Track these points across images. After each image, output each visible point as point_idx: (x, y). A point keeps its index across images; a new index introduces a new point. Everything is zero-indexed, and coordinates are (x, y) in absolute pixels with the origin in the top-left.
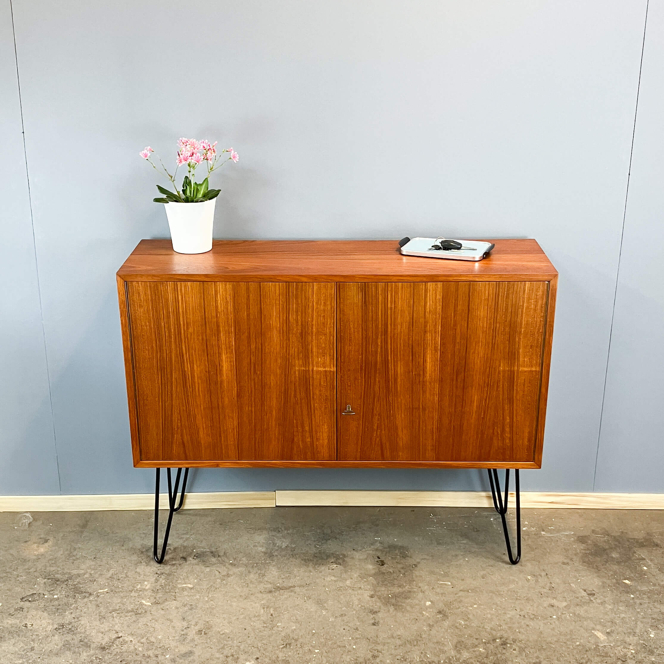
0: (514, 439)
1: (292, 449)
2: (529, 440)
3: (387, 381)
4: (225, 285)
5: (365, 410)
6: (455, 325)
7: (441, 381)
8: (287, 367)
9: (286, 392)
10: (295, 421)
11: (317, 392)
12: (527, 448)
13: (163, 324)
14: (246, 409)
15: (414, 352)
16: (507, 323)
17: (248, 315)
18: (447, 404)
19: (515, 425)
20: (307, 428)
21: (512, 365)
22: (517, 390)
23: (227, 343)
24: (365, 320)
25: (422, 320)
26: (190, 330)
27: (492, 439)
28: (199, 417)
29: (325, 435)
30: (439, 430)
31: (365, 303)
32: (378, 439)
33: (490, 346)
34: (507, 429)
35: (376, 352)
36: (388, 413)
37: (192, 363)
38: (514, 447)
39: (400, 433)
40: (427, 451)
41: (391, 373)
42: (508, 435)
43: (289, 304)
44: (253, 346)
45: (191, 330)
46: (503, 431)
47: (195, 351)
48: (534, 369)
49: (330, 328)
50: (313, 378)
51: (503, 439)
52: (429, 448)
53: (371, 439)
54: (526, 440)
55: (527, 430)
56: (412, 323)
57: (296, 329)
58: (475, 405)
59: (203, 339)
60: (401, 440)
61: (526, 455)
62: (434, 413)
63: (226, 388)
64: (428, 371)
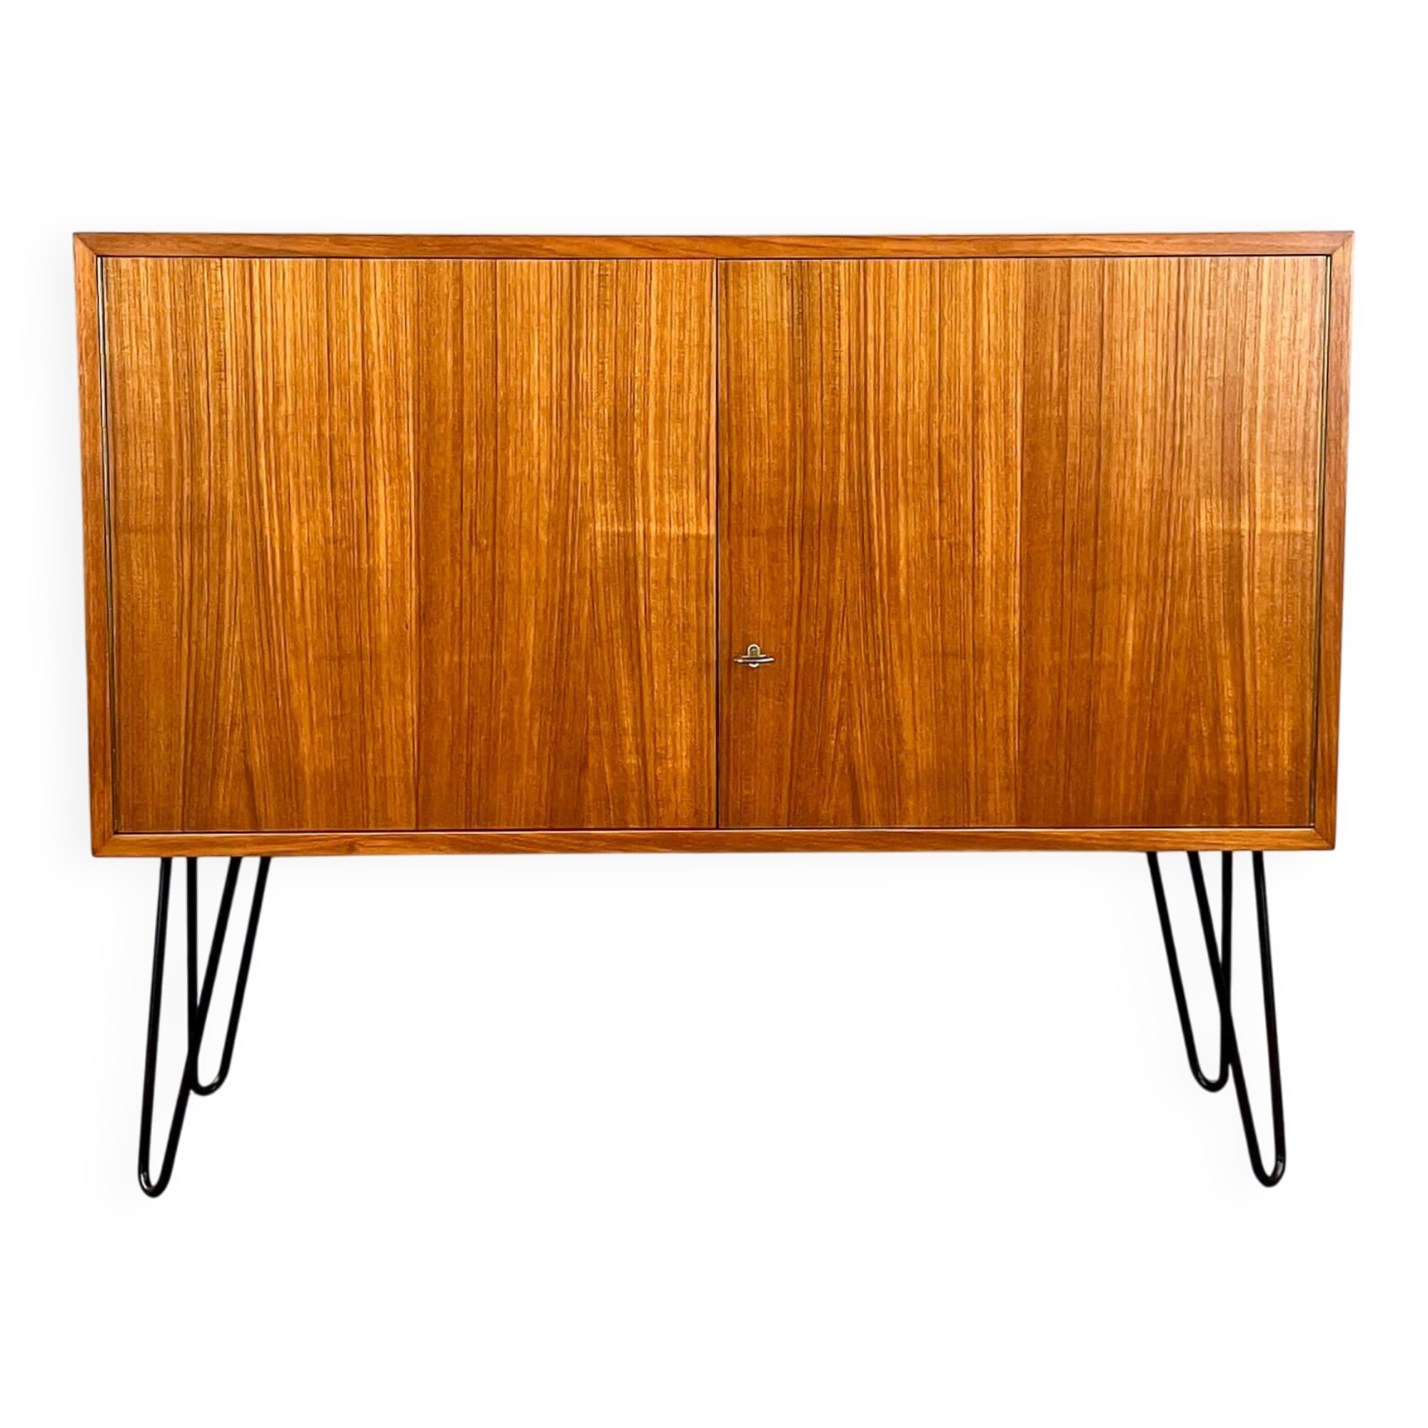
0: (1251, 753)
1: (580, 791)
2: (1296, 755)
3: (868, 566)
4: (393, 266)
5: (802, 662)
6: (1063, 390)
7: (1029, 565)
8: (569, 524)
9: (566, 600)
10: (590, 698)
11: (660, 605)
12: (1291, 784)
13: (203, 388)
14: (446, 659)
15: (944, 476)
16: (1215, 384)
17: (458, 361)
18: (1046, 641)
19: (1250, 702)
20: (628, 722)
21: (1233, 513)
22: (1251, 594)
23: (393, 447)
24: (801, 376)
25: (966, 373)
26: (282, 409)
27: (1183, 755)
28: (299, 690)
29: (683, 747)
30: (1026, 724)
31: (801, 320)
32: (841, 756)
33: (1169, 455)
34: (1229, 722)
35: (834, 473)
36: (873, 669)
37: (284, 510)
38: (1251, 780)
39: (907, 733)
40: (991, 797)
41: (879, 541)
42: (1231, 739)
43: (579, 327)
44: (470, 457)
45: (286, 406)
46: (1217, 728)
47: (297, 475)
48: (1298, 527)
50: (647, 558)
51: (1218, 755)
52: (997, 784)
53: (821, 755)
54: (1286, 759)
55: (1286, 723)
56: (937, 385)
57: (599, 406)
58: (1130, 641)
59: (320, 435)
60: (912, 757)
61: (1290, 804)
62: (1009, 669)
63: (384, 591)
64: (988, 535)
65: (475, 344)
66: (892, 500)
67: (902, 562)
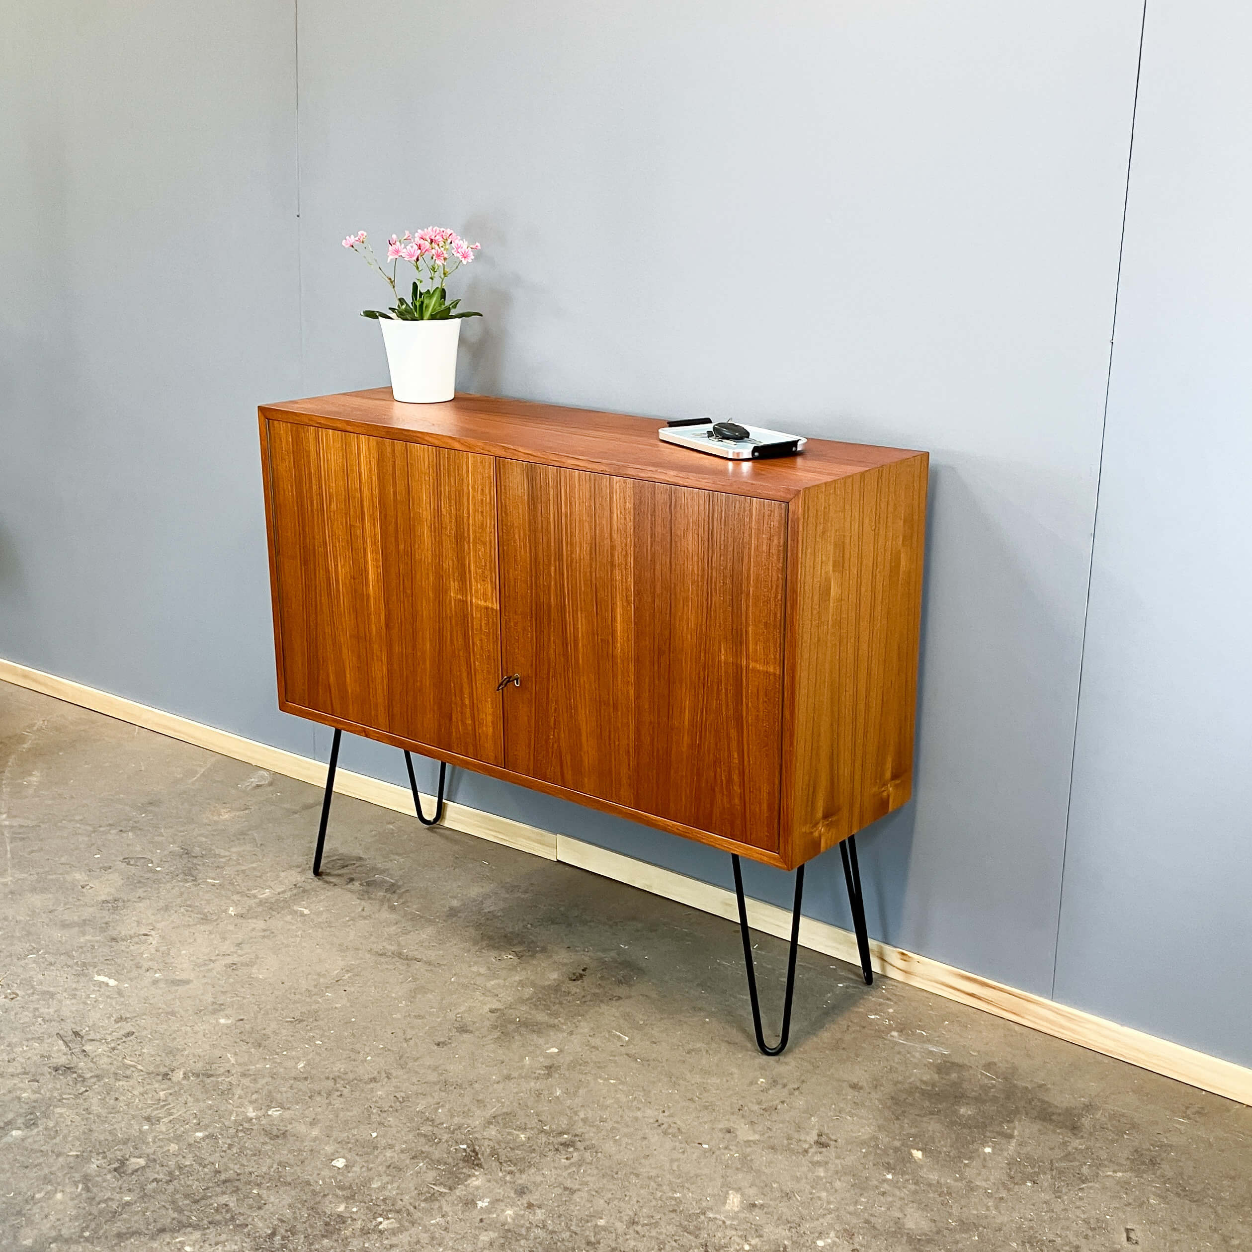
0: (747, 799)
1: (450, 733)
2: (770, 808)
3: (565, 644)
4: (369, 441)
5: (537, 689)
6: (653, 561)
7: (638, 660)
8: (441, 591)
9: (441, 630)
10: (452, 685)
11: (478, 642)
12: (767, 824)
13: (305, 493)
14: (397, 649)
15: (598, 600)
16: (728, 572)
17: (395, 493)
18: (647, 706)
19: (747, 771)
20: (467, 702)
21: (737, 654)
22: (747, 705)
23: (373, 534)
24: (533, 531)
25: (607, 542)
26: (332, 506)
27: (713, 791)
28: (345, 650)
29: (490, 718)
30: (638, 749)
31: (532, 498)
32: (556, 745)
33: (705, 611)
34: (736, 778)
35: (549, 586)
36: (568, 701)
37: (335, 558)
38: (747, 816)
39: (584, 742)
40: (622, 787)
41: (570, 630)
42: (737, 789)
43: (441, 486)
44: (402, 547)
45: (334, 505)
46: (730, 780)
47: (339, 541)
48: (771, 670)
49: (489, 534)
50: (472, 615)
51: (730, 796)
52: (625, 781)
53: (547, 742)
54: (765, 806)
55: (765, 789)
56: (594, 547)
57: (450, 529)
58: (687, 717)
59: (346, 522)
60: (586, 755)
61: (767, 836)
62: (630, 717)
63: (373, 609)
64: (619, 638)
65: (401, 487)
66: (575, 609)
67: (580, 645)
